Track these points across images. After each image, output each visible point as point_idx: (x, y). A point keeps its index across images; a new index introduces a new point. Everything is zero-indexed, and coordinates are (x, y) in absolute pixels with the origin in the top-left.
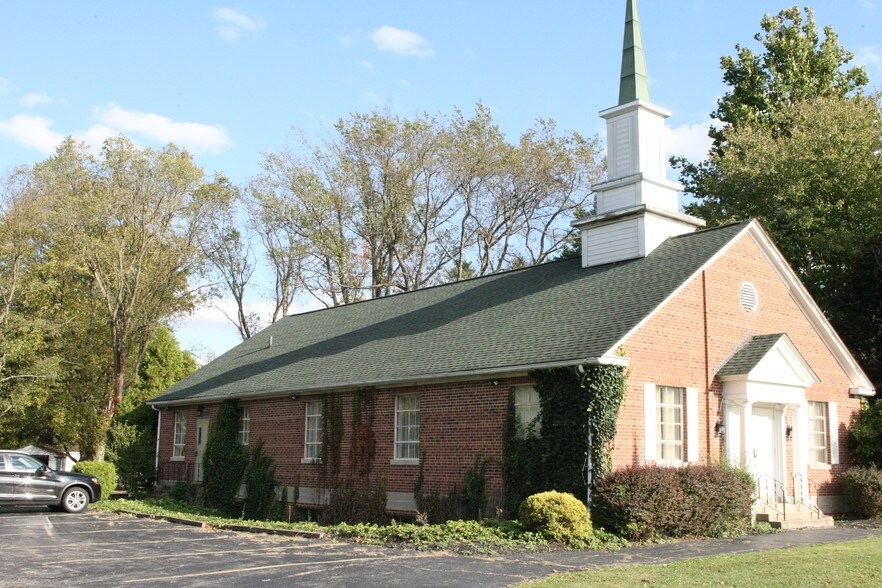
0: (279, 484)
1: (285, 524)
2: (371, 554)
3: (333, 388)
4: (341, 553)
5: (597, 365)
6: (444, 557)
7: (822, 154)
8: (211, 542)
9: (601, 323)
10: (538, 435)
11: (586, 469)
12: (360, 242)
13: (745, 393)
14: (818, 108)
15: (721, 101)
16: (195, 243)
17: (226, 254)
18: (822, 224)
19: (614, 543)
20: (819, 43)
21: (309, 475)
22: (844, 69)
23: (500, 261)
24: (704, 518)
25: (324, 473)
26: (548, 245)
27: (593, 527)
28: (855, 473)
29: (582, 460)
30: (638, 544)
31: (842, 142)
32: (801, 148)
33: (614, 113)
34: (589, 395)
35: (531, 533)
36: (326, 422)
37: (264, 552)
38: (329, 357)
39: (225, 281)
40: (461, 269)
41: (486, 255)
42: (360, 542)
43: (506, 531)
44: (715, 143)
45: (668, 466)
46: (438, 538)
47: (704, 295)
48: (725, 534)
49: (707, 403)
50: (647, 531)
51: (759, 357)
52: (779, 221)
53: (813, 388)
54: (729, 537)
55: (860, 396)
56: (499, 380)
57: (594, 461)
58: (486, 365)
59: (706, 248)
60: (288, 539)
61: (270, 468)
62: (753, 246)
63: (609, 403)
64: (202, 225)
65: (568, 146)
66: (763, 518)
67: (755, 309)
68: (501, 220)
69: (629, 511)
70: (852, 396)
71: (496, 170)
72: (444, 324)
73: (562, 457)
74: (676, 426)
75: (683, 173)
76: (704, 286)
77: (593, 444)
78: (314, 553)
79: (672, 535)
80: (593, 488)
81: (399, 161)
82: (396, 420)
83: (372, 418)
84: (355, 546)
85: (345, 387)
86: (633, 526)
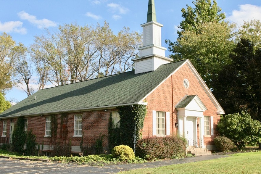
0: (37, 144)
1: (37, 157)
2: (62, 166)
3: (54, 113)
4: (52, 166)
5: (137, 105)
6: (86, 167)
7: (211, 40)
8: (10, 164)
9: (139, 91)
10: (119, 127)
11: (134, 138)
12: (67, 66)
13: (184, 114)
14: (209, 26)
15: (181, 22)
16: (12, 65)
17: (23, 69)
18: (210, 61)
19: (142, 161)
20: (211, 6)
21: (47, 141)
22: (218, 14)
23: (112, 72)
24: (170, 153)
25: (51, 140)
26: (127, 67)
27: (135, 156)
28: (218, 138)
29: (133, 135)
30: (149, 161)
31: (217, 36)
32: (204, 38)
33: (145, 25)
34: (135, 114)
35: (115, 159)
36: (52, 124)
37: (27, 166)
38: (54, 103)
39: (22, 78)
40: (99, 75)
41: (107, 70)
42: (60, 162)
43: (107, 158)
44: (179, 36)
45: (160, 136)
46: (85, 161)
47: (172, 83)
48: (177, 158)
49: (173, 117)
50: (152, 157)
51: (189, 102)
52: (198, 60)
53: (206, 112)
54: (179, 159)
55: (220, 114)
56: (107, 110)
57: (136, 135)
58: (103, 105)
59: (173, 68)
60: (36, 162)
61: (34, 139)
62: (187, 68)
63: (141, 117)
64: (15, 60)
65: (133, 36)
66: (189, 152)
67: (188, 87)
68: (112, 59)
69: (147, 151)
70: (218, 114)
71: (110, 43)
72: (90, 92)
73: (126, 134)
74: (163, 124)
75: (169, 45)
76: (172, 80)
77: (136, 130)
78: (43, 167)
79: (160, 158)
80: (136, 144)
81: (79, 40)
82: (74, 122)
83: (67, 122)
84: (58, 164)
85: (58, 112)
86: (148, 156)
